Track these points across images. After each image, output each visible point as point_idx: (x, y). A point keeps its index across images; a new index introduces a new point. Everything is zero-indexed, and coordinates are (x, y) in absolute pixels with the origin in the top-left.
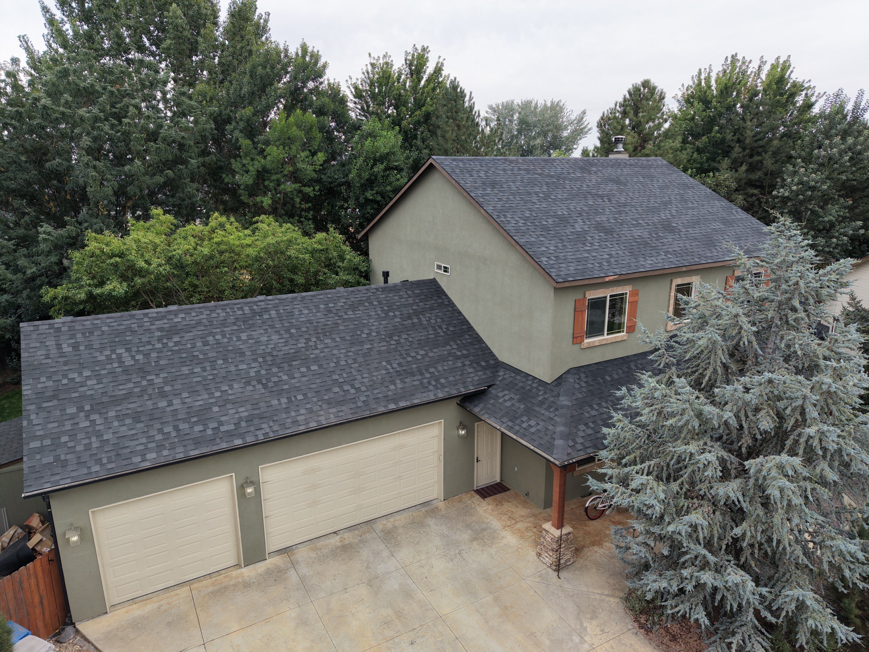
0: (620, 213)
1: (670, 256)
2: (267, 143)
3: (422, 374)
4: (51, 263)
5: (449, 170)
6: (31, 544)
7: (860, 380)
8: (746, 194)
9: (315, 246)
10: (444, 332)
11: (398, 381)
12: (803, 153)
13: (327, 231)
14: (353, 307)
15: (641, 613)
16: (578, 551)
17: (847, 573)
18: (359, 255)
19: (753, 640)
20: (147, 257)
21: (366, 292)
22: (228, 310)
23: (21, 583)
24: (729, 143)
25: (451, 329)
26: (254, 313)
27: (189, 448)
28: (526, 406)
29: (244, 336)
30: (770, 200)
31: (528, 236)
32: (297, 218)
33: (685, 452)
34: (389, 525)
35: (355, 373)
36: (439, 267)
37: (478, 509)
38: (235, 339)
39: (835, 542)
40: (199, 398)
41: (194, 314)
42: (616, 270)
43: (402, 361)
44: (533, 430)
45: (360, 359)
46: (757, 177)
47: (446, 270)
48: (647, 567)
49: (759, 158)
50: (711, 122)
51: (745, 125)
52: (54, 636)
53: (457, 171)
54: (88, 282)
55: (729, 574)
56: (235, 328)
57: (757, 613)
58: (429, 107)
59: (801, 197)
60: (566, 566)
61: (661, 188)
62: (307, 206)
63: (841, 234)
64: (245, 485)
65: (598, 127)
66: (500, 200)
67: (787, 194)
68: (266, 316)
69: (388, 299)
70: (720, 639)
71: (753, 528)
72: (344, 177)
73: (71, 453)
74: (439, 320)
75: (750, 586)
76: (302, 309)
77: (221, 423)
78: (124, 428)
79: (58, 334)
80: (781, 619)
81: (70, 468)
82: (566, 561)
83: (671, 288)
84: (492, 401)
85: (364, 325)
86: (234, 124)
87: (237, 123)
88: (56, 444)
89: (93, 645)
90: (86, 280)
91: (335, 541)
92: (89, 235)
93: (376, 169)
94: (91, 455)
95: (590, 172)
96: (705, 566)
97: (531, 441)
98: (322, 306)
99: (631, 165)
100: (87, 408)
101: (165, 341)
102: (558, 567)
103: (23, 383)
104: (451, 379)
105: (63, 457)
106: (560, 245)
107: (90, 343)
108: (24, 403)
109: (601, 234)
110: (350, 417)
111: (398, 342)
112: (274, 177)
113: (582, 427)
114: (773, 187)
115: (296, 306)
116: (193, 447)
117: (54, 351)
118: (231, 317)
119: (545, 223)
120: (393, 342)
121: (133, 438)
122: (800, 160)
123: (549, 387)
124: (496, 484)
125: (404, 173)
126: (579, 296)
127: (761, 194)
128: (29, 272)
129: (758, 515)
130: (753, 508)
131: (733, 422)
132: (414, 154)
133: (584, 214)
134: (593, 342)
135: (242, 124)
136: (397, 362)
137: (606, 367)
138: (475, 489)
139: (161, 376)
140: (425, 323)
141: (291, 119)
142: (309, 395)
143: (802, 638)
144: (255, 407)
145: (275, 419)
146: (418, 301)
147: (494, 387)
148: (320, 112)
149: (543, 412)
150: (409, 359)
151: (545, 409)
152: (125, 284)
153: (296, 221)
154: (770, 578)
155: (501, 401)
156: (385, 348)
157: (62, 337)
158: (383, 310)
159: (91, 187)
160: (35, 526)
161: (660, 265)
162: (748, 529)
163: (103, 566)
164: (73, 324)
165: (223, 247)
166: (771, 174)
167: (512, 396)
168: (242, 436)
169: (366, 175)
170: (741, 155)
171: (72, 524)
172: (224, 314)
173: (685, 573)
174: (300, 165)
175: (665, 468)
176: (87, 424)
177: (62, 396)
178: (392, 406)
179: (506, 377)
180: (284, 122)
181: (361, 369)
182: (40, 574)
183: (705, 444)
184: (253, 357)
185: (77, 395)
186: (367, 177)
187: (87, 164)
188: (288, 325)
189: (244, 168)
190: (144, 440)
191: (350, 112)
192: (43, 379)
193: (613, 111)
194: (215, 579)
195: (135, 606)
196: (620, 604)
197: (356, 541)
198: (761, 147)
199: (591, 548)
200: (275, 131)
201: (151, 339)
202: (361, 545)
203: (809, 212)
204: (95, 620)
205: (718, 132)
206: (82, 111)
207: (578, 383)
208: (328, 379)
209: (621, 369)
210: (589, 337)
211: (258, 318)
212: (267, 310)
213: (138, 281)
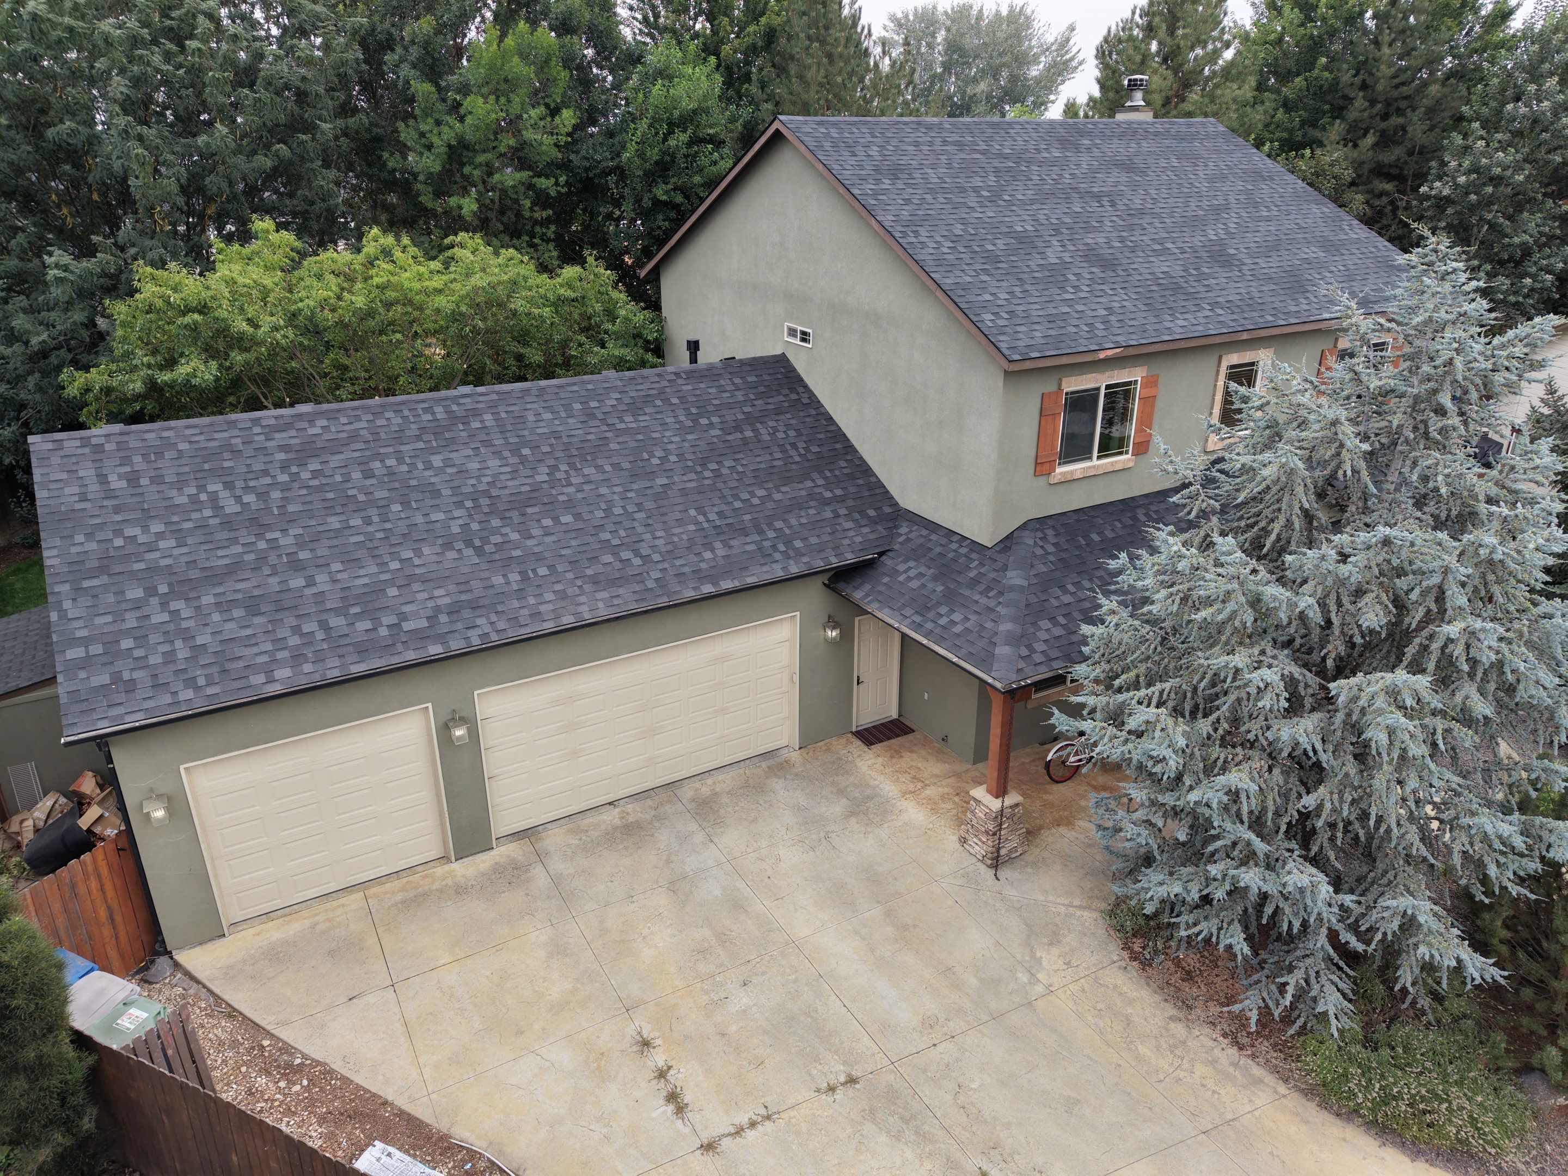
0: (1131, 227)
1: (1220, 311)
2: (465, 90)
3: (761, 532)
4: (75, 323)
5: (812, 144)
6: (84, 822)
7: (1548, 540)
8: (1370, 192)
9: (562, 291)
10: (800, 455)
11: (718, 545)
12: (1485, 111)
13: (582, 262)
14: (635, 408)
15: (1134, 935)
16: (1031, 834)
17: (1492, 871)
18: (644, 309)
19: (1323, 979)
20: (251, 311)
21: (657, 379)
22: (406, 413)
23: (73, 886)
24: (1346, 91)
25: (815, 449)
26: (453, 418)
27: (349, 659)
28: (948, 587)
29: (437, 461)
30: (1414, 203)
31: (959, 273)
32: (527, 238)
33: (1226, 666)
34: (705, 791)
35: (640, 529)
36: (792, 332)
37: (859, 763)
38: (420, 466)
39: (1476, 820)
40: (362, 572)
41: (344, 420)
42: (1119, 339)
43: (724, 507)
44: (957, 629)
45: (649, 505)
46: (1393, 158)
47: (805, 337)
48: (1148, 860)
49: (1400, 120)
50: (1315, 47)
51: (1378, 54)
52: (137, 973)
53: (827, 145)
54: (145, 359)
55: (1289, 873)
56: (421, 445)
57: (1333, 936)
58: (774, 17)
59: (1473, 197)
60: (1010, 860)
61: (1211, 180)
62: (544, 214)
63: (1541, 270)
64: (450, 724)
65: (1096, 57)
66: (907, 202)
67: (1446, 192)
68: (475, 425)
69: (698, 392)
70: (1267, 977)
71: (1336, 796)
72: (612, 159)
73: (141, 668)
74: (792, 433)
75: (1324, 891)
76: (541, 410)
77: (403, 617)
78: (231, 625)
79: (98, 457)
80: (1373, 946)
81: (140, 694)
82: (1010, 851)
83: (1218, 372)
84: (886, 580)
85: (656, 442)
86: (399, 50)
87: (406, 49)
88: (112, 653)
89: (204, 987)
90: (141, 357)
91: (611, 817)
92: (141, 271)
93: (672, 142)
94: (177, 672)
95: (1077, 150)
96: (1249, 857)
97: (954, 648)
98: (577, 406)
99: (1157, 134)
100: (163, 589)
101: (294, 469)
102: (996, 862)
103: (44, 545)
104: (814, 540)
105: (126, 676)
106: (1017, 289)
107: (159, 472)
108: (48, 581)
109: (1094, 270)
110: (633, 607)
111: (717, 474)
112: (481, 158)
113: (1045, 624)
114: (1421, 177)
115: (529, 406)
116: (355, 657)
117: (94, 488)
118: (413, 426)
119: (990, 247)
120: (707, 474)
121: (249, 642)
122: (1476, 125)
123: (988, 553)
124: (891, 722)
125: (726, 150)
126: (1050, 387)
127: (1399, 192)
128: (35, 341)
129: (1347, 775)
130: (1340, 761)
131: (1315, 615)
132: (746, 112)
133: (1065, 231)
134: (1072, 472)
135: (415, 52)
136: (716, 509)
137: (1093, 517)
138: (854, 729)
139: (292, 532)
140: (767, 438)
141: (509, 41)
142: (560, 568)
143: (1406, 976)
144: (463, 588)
145: (500, 608)
146: (752, 397)
147: (890, 554)
148: (564, 27)
149: (976, 597)
150: (738, 504)
151: (981, 593)
152: (214, 364)
153: (525, 245)
154: (1359, 880)
155: (901, 578)
156: (693, 484)
157: (107, 463)
158: (689, 414)
159: (137, 177)
160: (88, 792)
161: (1200, 328)
162: (1328, 798)
163: (212, 860)
164: (125, 438)
165: (391, 295)
166: (1420, 153)
167: (922, 569)
168: (442, 638)
169: (653, 154)
170: (1366, 114)
171: (152, 790)
172: (400, 421)
173: (1214, 870)
174: (529, 135)
175: (1189, 695)
176: (165, 617)
177: (117, 568)
178: (708, 589)
179: (911, 536)
180: (495, 46)
181: (650, 522)
182: (105, 871)
183: (1263, 652)
184: (455, 499)
185: (142, 566)
186: (656, 158)
187: (126, 132)
188: (516, 440)
189: (423, 140)
190: (268, 646)
191: (621, 27)
192: (79, 538)
193: (1127, 25)
194: (405, 880)
195: (271, 924)
196: (1101, 921)
197: (648, 817)
198: (1407, 98)
199: (1054, 830)
200: (479, 65)
201: (269, 466)
202: (657, 825)
203: (1486, 227)
204: (204, 947)
205: (1326, 68)
206: (106, 25)
207: (1042, 547)
208: (591, 539)
209: (1120, 521)
210: (1065, 463)
211: (461, 427)
212: (476, 413)
213: (238, 358)
